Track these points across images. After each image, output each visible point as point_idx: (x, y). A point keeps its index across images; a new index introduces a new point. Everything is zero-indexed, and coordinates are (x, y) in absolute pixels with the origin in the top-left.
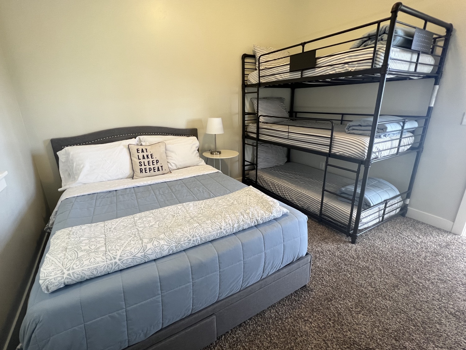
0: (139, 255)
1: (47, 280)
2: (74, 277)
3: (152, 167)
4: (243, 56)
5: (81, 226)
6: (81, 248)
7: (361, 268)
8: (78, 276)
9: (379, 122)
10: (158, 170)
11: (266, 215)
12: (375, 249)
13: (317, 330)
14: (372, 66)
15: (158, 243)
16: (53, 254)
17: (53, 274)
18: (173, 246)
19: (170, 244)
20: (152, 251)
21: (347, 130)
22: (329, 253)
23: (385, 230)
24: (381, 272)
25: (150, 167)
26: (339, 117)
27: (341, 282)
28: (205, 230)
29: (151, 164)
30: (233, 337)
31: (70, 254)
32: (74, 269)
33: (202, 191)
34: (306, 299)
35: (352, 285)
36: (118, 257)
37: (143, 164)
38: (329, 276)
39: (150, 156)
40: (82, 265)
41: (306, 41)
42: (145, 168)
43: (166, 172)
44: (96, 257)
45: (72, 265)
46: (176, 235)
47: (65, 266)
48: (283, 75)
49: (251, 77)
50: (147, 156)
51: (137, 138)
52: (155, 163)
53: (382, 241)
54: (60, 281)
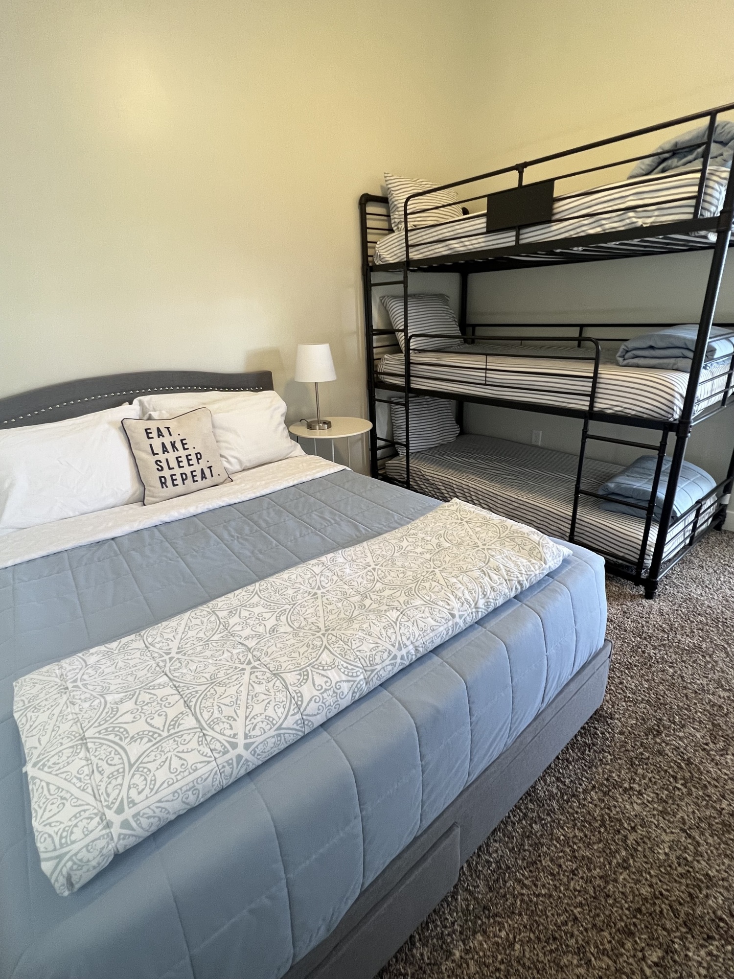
0: (290, 722)
1: (67, 857)
2: (141, 827)
3: (187, 470)
4: (363, 199)
5: (80, 655)
6: (126, 730)
7: (686, 650)
8: (152, 820)
9: (710, 338)
10: (204, 477)
11: (534, 567)
12: (695, 606)
13: (660, 808)
14: (695, 213)
15: (325, 679)
16: (50, 764)
17: (78, 834)
18: (360, 681)
19: (352, 676)
20: (318, 704)
21: (621, 359)
22: (612, 627)
23: (696, 561)
24: (727, 653)
25: (182, 470)
26: (574, 332)
27: (661, 687)
28: (421, 624)
29: (184, 463)
30: (488, 862)
31: (103, 757)
32: (135, 804)
33: (333, 521)
34: (607, 739)
35: (685, 692)
36: (241, 741)
37: (164, 465)
38: (632, 677)
39: (178, 445)
40: (154, 785)
41: (528, 160)
42: (172, 476)
43: (222, 481)
44: (183, 752)
45: (124, 793)
46: (360, 651)
47: (106, 801)
48: (469, 241)
49: (383, 247)
50: (173, 445)
51: (136, 401)
52: (194, 461)
53: (702, 587)
54: (105, 851)
